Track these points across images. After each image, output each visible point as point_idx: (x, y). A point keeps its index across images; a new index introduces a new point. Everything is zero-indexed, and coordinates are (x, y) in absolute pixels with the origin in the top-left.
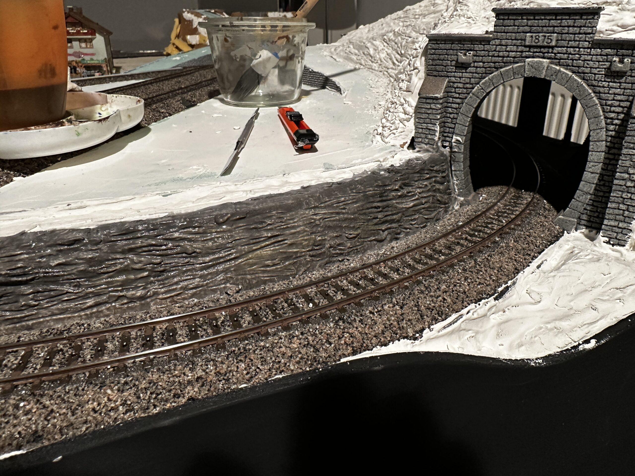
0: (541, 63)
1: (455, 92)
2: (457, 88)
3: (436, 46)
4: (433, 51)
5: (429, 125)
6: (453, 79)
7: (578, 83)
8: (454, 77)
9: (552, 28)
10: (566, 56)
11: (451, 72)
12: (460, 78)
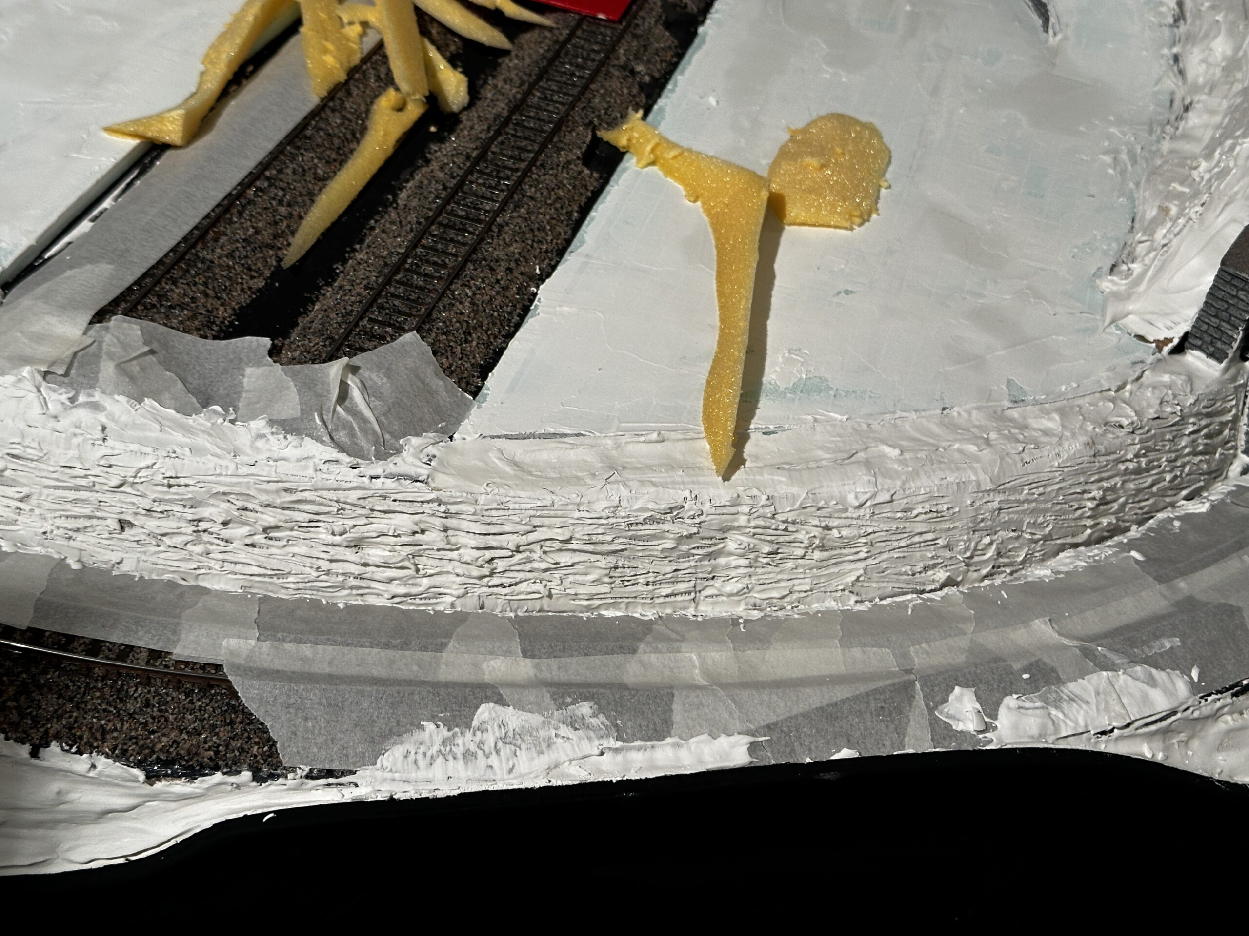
5: (1223, 323)
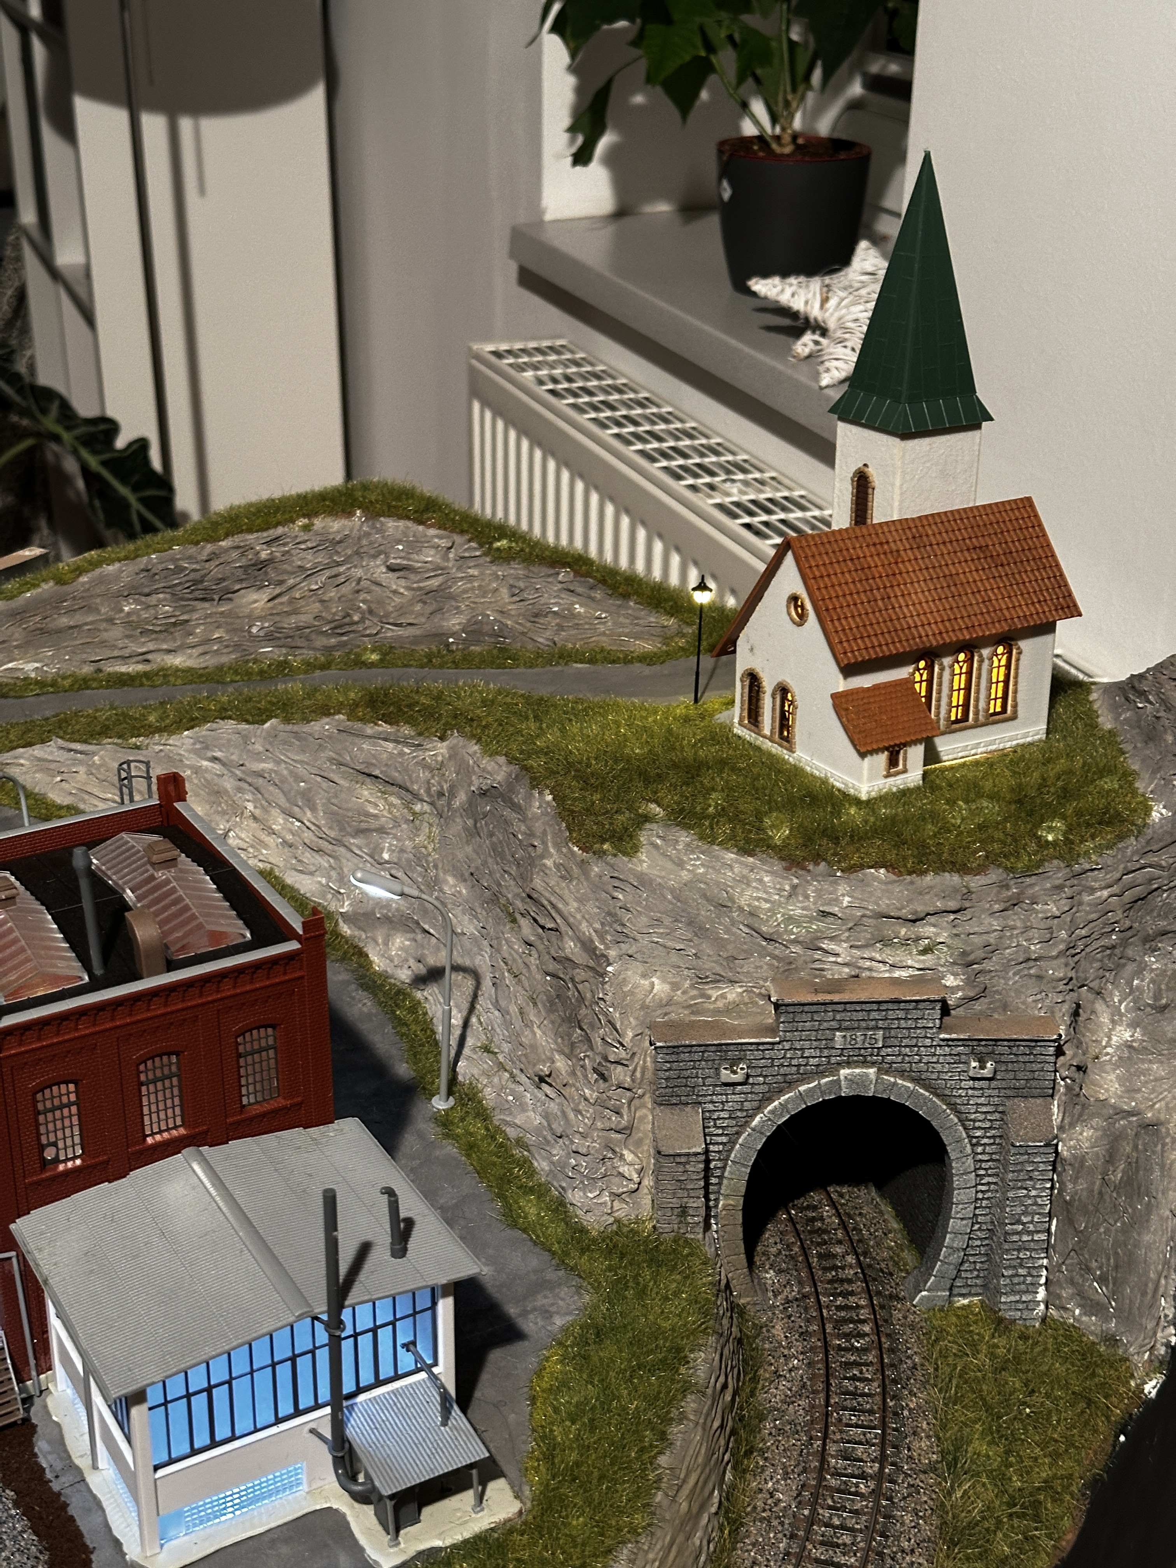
0: (867, 1075)
1: (715, 1126)
2: (719, 1119)
3: (674, 1058)
4: (668, 1065)
6: (711, 1107)
7: (926, 1098)
8: (712, 1102)
9: (873, 1023)
10: (900, 1059)
11: (705, 1096)
12: (722, 1103)
